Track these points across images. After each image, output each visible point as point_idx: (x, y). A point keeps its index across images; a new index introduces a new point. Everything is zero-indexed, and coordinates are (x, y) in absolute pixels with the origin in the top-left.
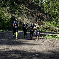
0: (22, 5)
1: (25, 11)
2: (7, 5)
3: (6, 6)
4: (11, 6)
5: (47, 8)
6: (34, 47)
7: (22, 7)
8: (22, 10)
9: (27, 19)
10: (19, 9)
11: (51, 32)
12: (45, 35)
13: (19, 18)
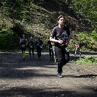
1: (39, 14)
2: (3, 4)
5: (81, 6)
6: (57, 82)
9: (42, 29)
11: (88, 51)
12: (78, 58)
13: (28, 28)
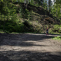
0: (33, 11)
1: (36, 16)
3: (19, 12)
4: (23, 12)
5: (55, 12)
7: (33, 12)
8: (33, 15)
9: (37, 23)
10: (31, 14)
13: (31, 23)
